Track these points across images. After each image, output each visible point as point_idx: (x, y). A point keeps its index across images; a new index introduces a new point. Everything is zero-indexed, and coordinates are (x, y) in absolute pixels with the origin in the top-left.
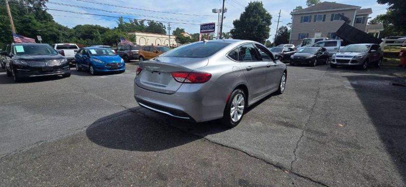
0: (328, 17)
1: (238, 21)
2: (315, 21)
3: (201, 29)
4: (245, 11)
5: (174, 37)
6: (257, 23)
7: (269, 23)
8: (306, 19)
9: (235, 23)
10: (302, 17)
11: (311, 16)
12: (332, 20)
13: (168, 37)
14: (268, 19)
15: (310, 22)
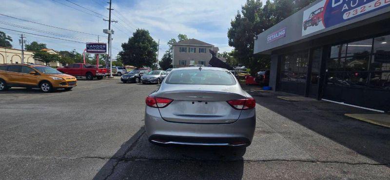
0: (197, 49)
1: (127, 45)
2: (189, 52)
3: (88, 48)
4: (133, 36)
5: (32, 53)
6: (147, 49)
7: (157, 50)
8: (183, 50)
9: (124, 46)
10: (180, 48)
11: (186, 48)
12: (200, 52)
13: (20, 52)
14: (155, 46)
15: (186, 52)
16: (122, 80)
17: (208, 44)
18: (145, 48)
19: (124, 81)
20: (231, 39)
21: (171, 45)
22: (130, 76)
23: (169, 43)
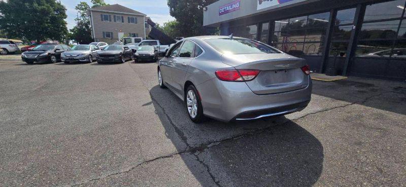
8: (106, 18)
10: (101, 16)
11: (110, 16)
12: (129, 22)
15: (110, 21)
16: (24, 59)
17: (139, 13)
18: (45, 13)
19: (29, 62)
20: (171, 8)
21: (82, 11)
22: (40, 54)
23: (77, 8)
